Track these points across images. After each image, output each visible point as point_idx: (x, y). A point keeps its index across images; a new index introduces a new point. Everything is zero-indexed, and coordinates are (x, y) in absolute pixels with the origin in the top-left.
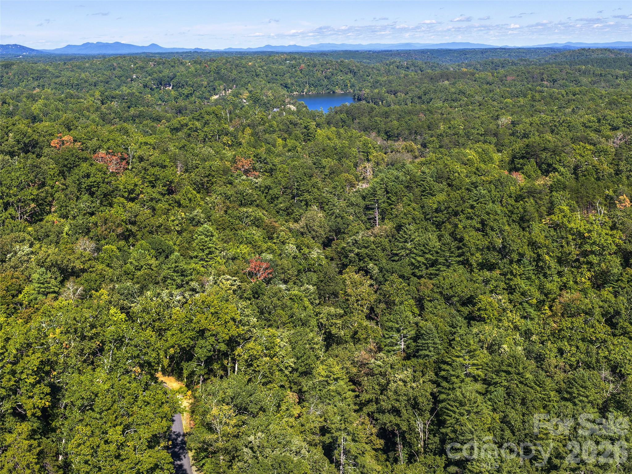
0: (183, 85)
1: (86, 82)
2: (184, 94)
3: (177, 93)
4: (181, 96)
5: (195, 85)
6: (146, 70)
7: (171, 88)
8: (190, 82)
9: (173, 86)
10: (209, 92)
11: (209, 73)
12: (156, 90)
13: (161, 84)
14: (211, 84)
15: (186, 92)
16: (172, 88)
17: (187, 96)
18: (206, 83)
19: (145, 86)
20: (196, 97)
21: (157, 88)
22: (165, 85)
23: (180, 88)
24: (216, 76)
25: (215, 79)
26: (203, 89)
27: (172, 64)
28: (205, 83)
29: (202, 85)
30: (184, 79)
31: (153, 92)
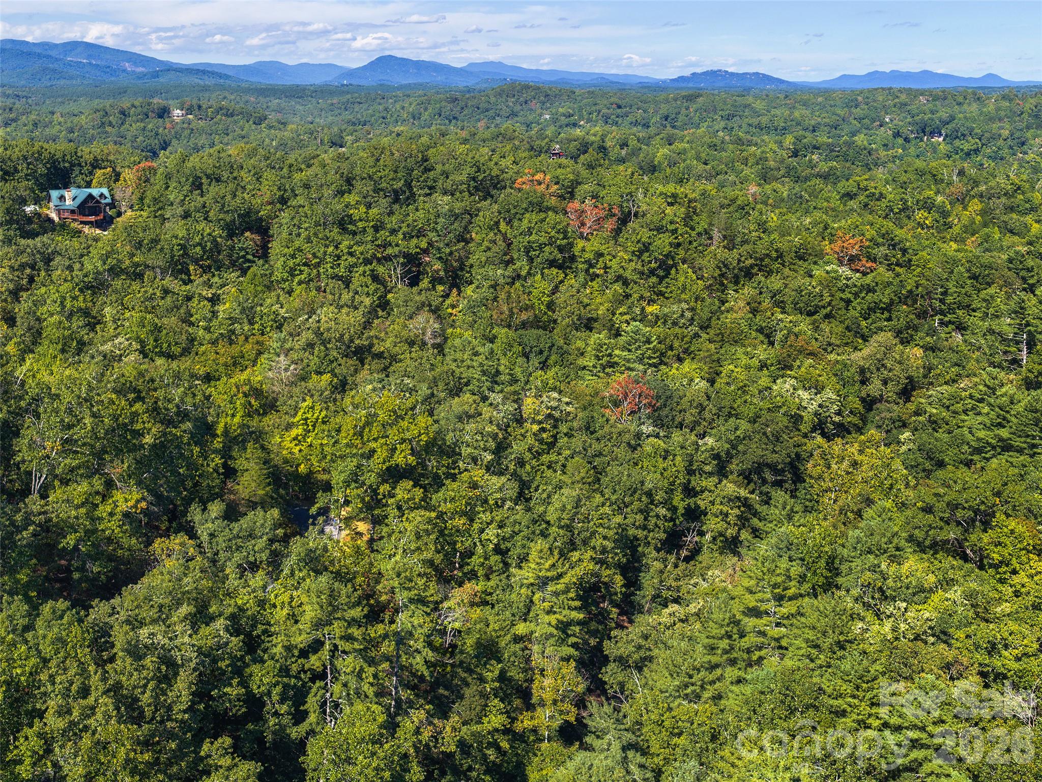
0: (964, 135)
1: (798, 124)
2: (962, 150)
3: (949, 147)
4: (957, 154)
5: (987, 135)
6: (909, 108)
7: (941, 139)
8: (977, 131)
9: (946, 136)
10: (1011, 147)
11: (1019, 115)
12: (913, 142)
13: (924, 132)
14: (1017, 134)
15: (966, 147)
16: (944, 140)
17: (968, 154)
18: (1008, 132)
19: (897, 135)
20: (984, 156)
21: (916, 138)
22: (932, 134)
23: (958, 140)
24: (1031, 120)
25: (1028, 128)
26: (1000, 142)
27: (961, 99)
28: (1005, 133)
29: (1000, 135)
30: (968, 124)
31: (907, 145)
